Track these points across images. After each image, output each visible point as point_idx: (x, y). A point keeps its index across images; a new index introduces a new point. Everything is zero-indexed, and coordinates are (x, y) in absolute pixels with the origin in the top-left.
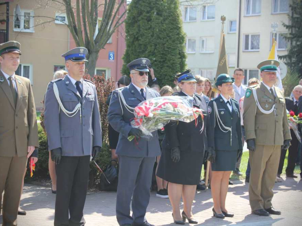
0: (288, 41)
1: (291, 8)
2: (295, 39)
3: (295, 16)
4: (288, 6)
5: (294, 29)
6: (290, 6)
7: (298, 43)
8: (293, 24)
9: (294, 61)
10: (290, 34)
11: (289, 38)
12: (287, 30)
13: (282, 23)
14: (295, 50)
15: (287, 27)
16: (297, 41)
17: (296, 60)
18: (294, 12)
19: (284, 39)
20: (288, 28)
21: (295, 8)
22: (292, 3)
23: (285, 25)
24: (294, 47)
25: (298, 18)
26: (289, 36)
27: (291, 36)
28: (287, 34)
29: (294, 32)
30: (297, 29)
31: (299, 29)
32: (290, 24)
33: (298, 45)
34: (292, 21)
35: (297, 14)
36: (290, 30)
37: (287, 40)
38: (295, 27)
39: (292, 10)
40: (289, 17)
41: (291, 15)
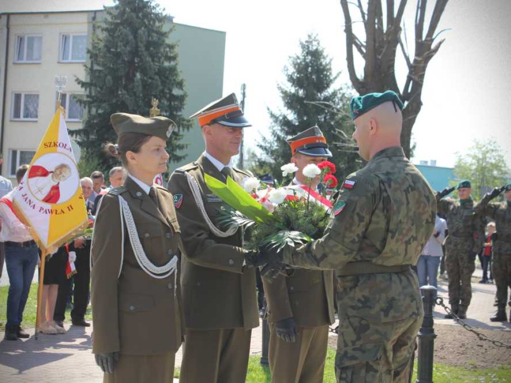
0: (85, 107)
1: (89, 55)
2: (95, 104)
3: (96, 67)
4: (86, 51)
5: (93, 88)
6: (89, 52)
7: (100, 111)
8: (91, 80)
9: (93, 139)
10: (88, 96)
11: (85, 103)
12: (83, 89)
13: (75, 78)
14: (95, 121)
15: (83, 84)
16: (98, 107)
17: (96, 137)
18: (94, 62)
19: (79, 103)
20: (85, 86)
21: (96, 55)
22: (90, 48)
23: (79, 82)
24: (94, 117)
25: (100, 71)
26: (85, 99)
27: (89, 99)
28: (82, 96)
29: (93, 94)
30: (98, 89)
31: (101, 88)
32: (88, 80)
33: (100, 114)
34: (91, 76)
35: (98, 64)
36: (88, 90)
37: (83, 105)
38: (95, 86)
39: (91, 57)
40: (86, 70)
41: (89, 66)
